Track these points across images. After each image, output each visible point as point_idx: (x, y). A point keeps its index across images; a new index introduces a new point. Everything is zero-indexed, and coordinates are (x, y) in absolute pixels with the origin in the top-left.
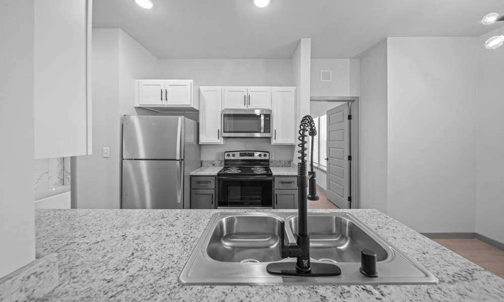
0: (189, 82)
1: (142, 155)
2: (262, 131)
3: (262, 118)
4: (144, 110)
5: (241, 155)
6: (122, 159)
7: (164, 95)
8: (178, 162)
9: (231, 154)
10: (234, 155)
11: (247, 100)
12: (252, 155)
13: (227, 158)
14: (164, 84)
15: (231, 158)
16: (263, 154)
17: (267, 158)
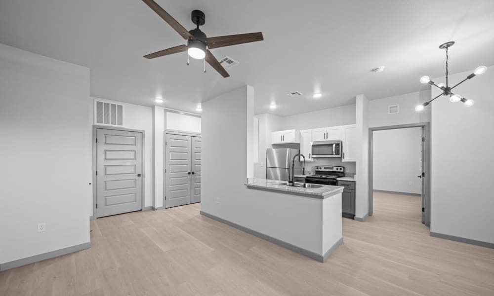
0: (293, 131)
1: (277, 166)
2: (334, 154)
3: (334, 145)
4: (276, 146)
5: (325, 168)
6: (267, 167)
7: (283, 138)
8: (287, 170)
9: (319, 167)
10: (320, 168)
11: (326, 136)
12: (333, 169)
13: (316, 170)
14: (283, 133)
15: (319, 170)
16: (339, 168)
17: (342, 171)
